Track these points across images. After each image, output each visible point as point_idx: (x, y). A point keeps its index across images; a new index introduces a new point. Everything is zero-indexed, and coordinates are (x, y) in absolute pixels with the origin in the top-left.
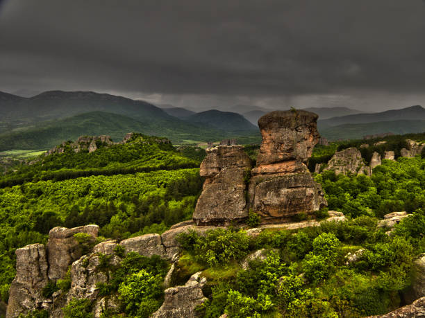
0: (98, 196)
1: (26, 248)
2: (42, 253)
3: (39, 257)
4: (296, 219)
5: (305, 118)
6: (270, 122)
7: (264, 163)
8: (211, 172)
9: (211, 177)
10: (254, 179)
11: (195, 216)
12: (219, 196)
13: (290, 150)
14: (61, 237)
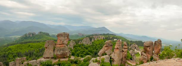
0: (31, 47)
1: (11, 62)
2: (14, 64)
3: (13, 64)
4: (64, 58)
5: (66, 34)
6: (59, 35)
7: (57, 45)
8: (46, 46)
9: (46, 48)
10: (56, 48)
11: (43, 56)
12: (48, 52)
13: (63, 42)
14: (18, 60)
